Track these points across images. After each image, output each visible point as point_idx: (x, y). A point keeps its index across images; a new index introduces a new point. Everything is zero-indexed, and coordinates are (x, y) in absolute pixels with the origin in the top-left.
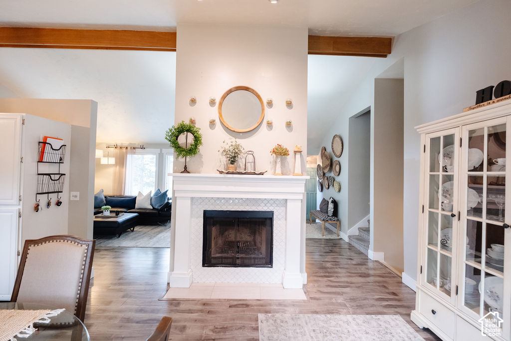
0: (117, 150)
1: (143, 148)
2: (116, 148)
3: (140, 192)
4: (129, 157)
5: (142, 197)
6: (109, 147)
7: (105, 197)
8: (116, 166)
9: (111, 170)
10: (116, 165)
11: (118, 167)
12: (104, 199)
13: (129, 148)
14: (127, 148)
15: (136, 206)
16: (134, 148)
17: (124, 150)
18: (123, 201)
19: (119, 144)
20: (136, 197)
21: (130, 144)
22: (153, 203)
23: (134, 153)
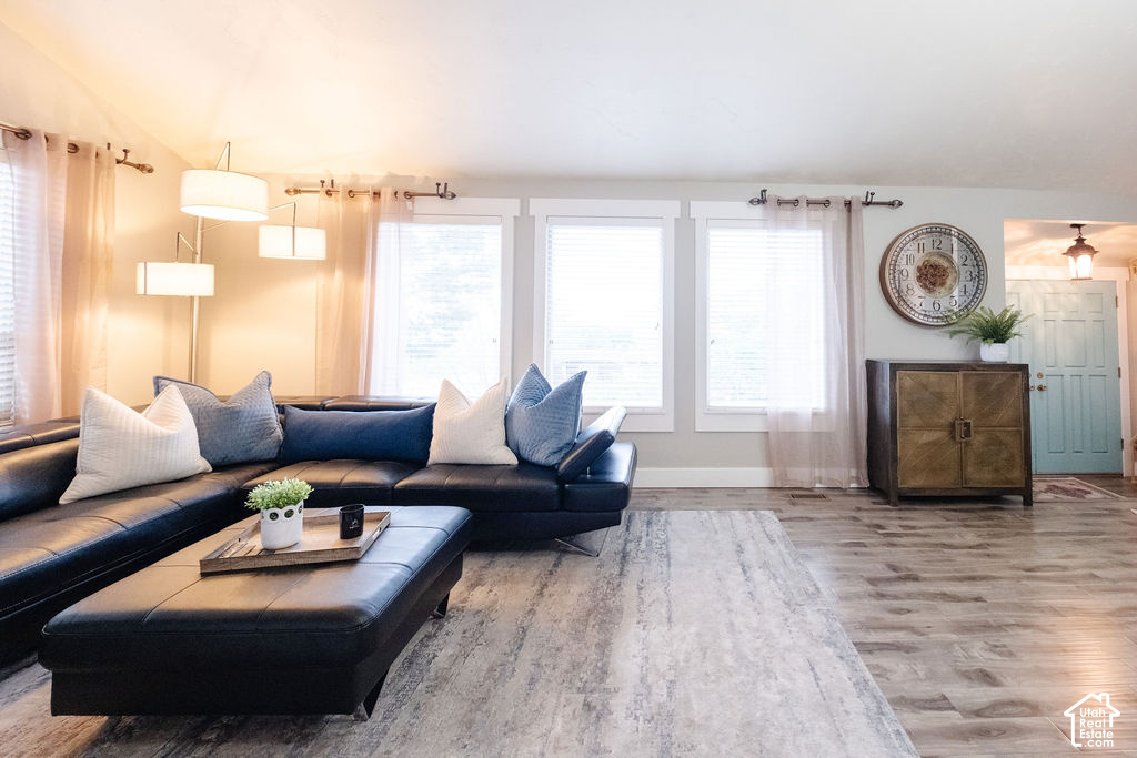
0: (336, 206)
1: (444, 193)
2: (328, 193)
3: (447, 385)
4: (388, 232)
5: (462, 412)
6: (297, 191)
7: (281, 409)
8: (332, 271)
9: (310, 290)
10: (328, 264)
11: (338, 274)
12: (274, 417)
13: (387, 194)
14: (377, 194)
15: (436, 453)
16: (409, 195)
17: (365, 203)
18: (369, 427)
19: (342, 176)
20: (431, 409)
21: (392, 177)
22: (520, 435)
23: (410, 217)
